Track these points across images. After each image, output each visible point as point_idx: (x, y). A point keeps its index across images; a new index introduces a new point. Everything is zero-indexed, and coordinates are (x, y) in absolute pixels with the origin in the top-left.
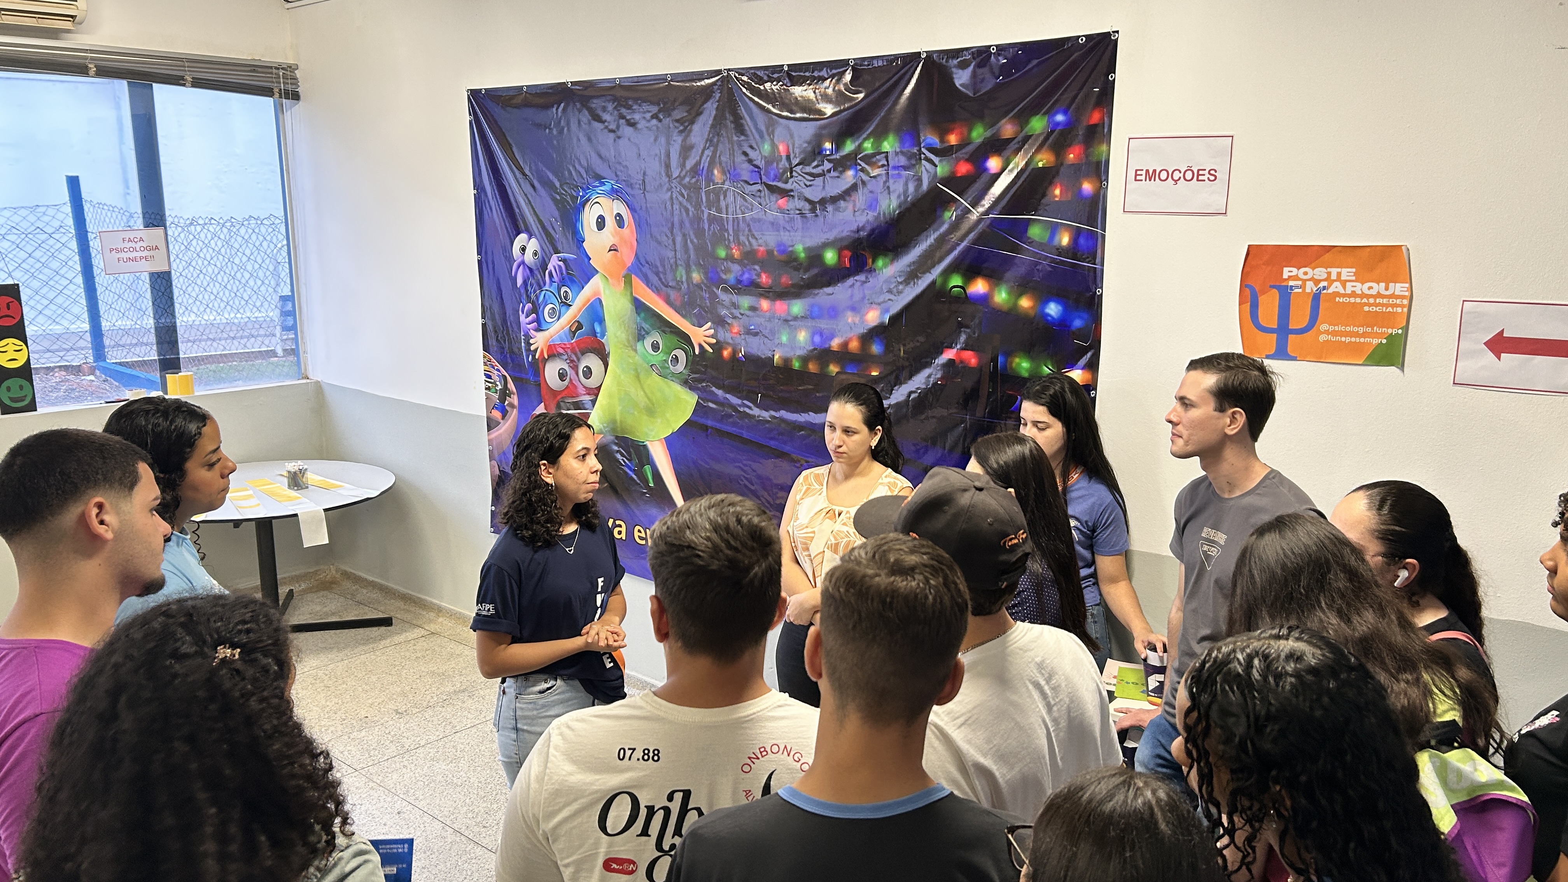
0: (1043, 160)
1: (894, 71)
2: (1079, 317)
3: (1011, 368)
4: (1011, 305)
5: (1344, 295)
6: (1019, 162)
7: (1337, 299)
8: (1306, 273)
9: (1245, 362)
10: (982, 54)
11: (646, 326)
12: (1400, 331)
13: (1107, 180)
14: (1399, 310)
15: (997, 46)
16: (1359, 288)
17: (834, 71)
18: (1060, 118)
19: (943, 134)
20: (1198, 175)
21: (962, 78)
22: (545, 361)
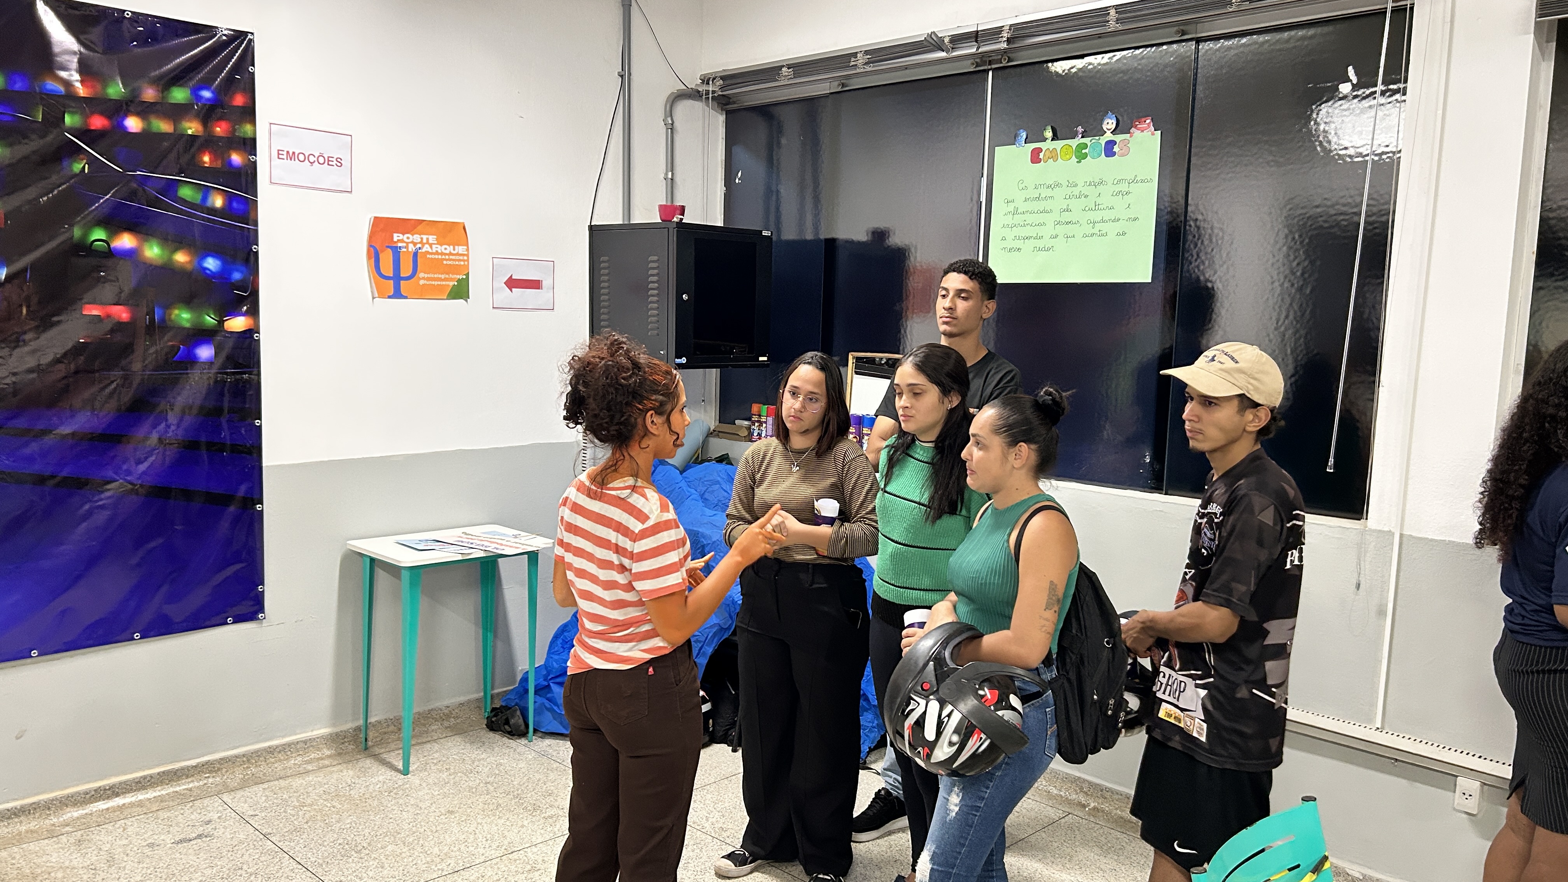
0: (192, 128)
2: (237, 271)
3: (170, 320)
4: (166, 258)
5: (431, 254)
10: (115, 16)
12: (464, 277)
13: (256, 155)
14: (462, 263)
15: (130, 12)
16: (440, 249)
18: (205, 94)
20: (329, 161)
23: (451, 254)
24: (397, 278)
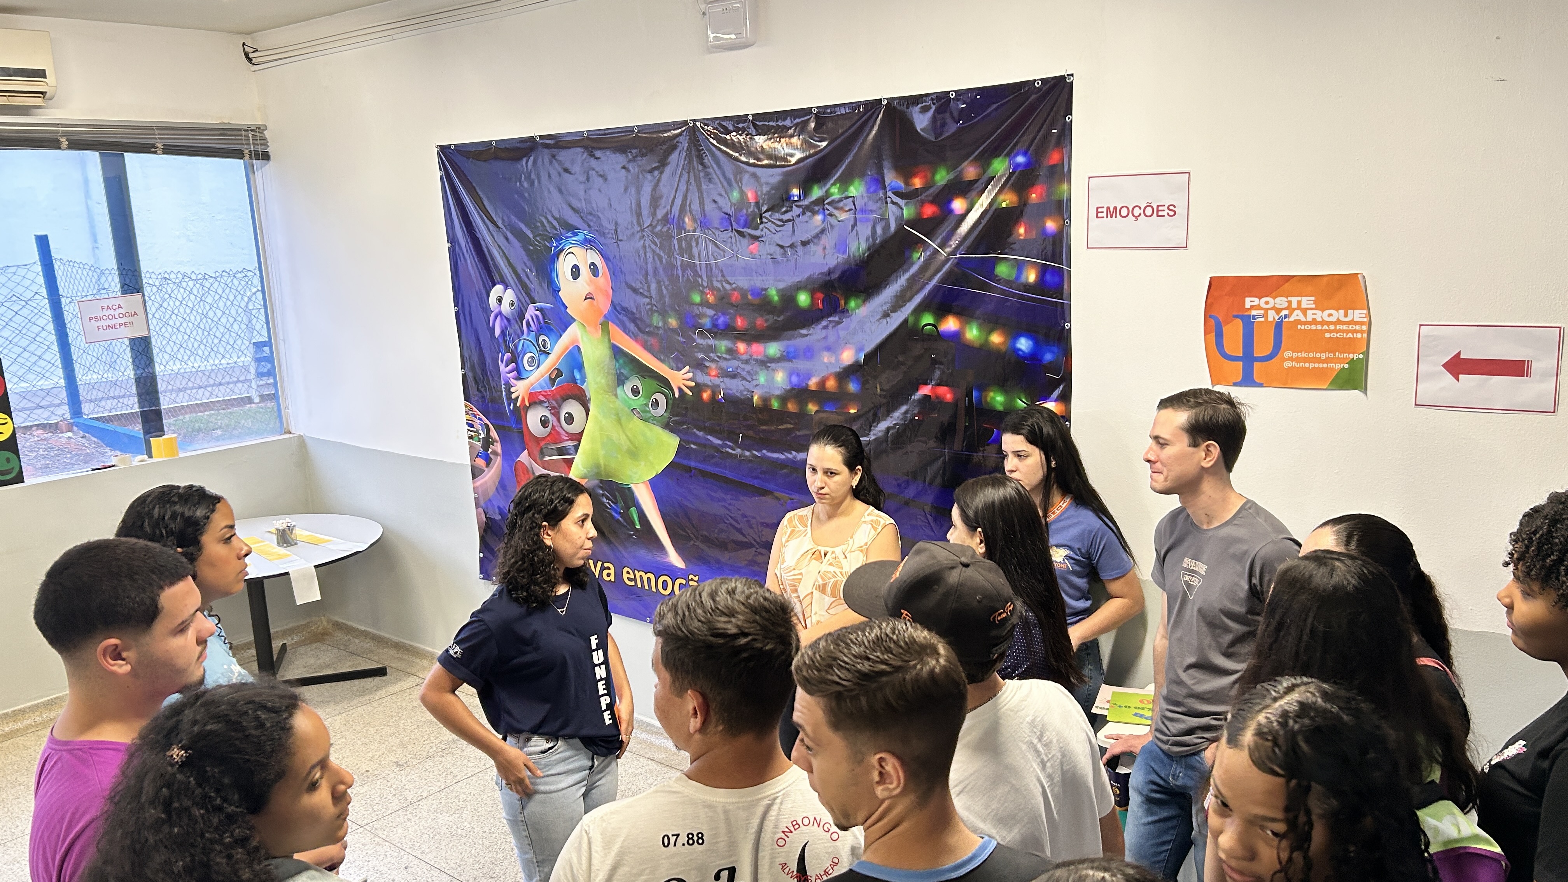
0: (1007, 200)
1: (857, 117)
2: (1050, 351)
3: (986, 401)
4: (982, 341)
5: (1306, 323)
6: (983, 202)
7: (1299, 327)
8: (1267, 303)
9: (1213, 397)
10: (942, 100)
11: (625, 372)
12: (1361, 356)
13: (1069, 218)
14: (1359, 336)
15: (954, 91)
16: (1319, 315)
17: (798, 120)
18: (1020, 159)
19: (907, 176)
20: (1158, 211)
21: (921, 121)
22: (527, 409)
23: (1339, 322)
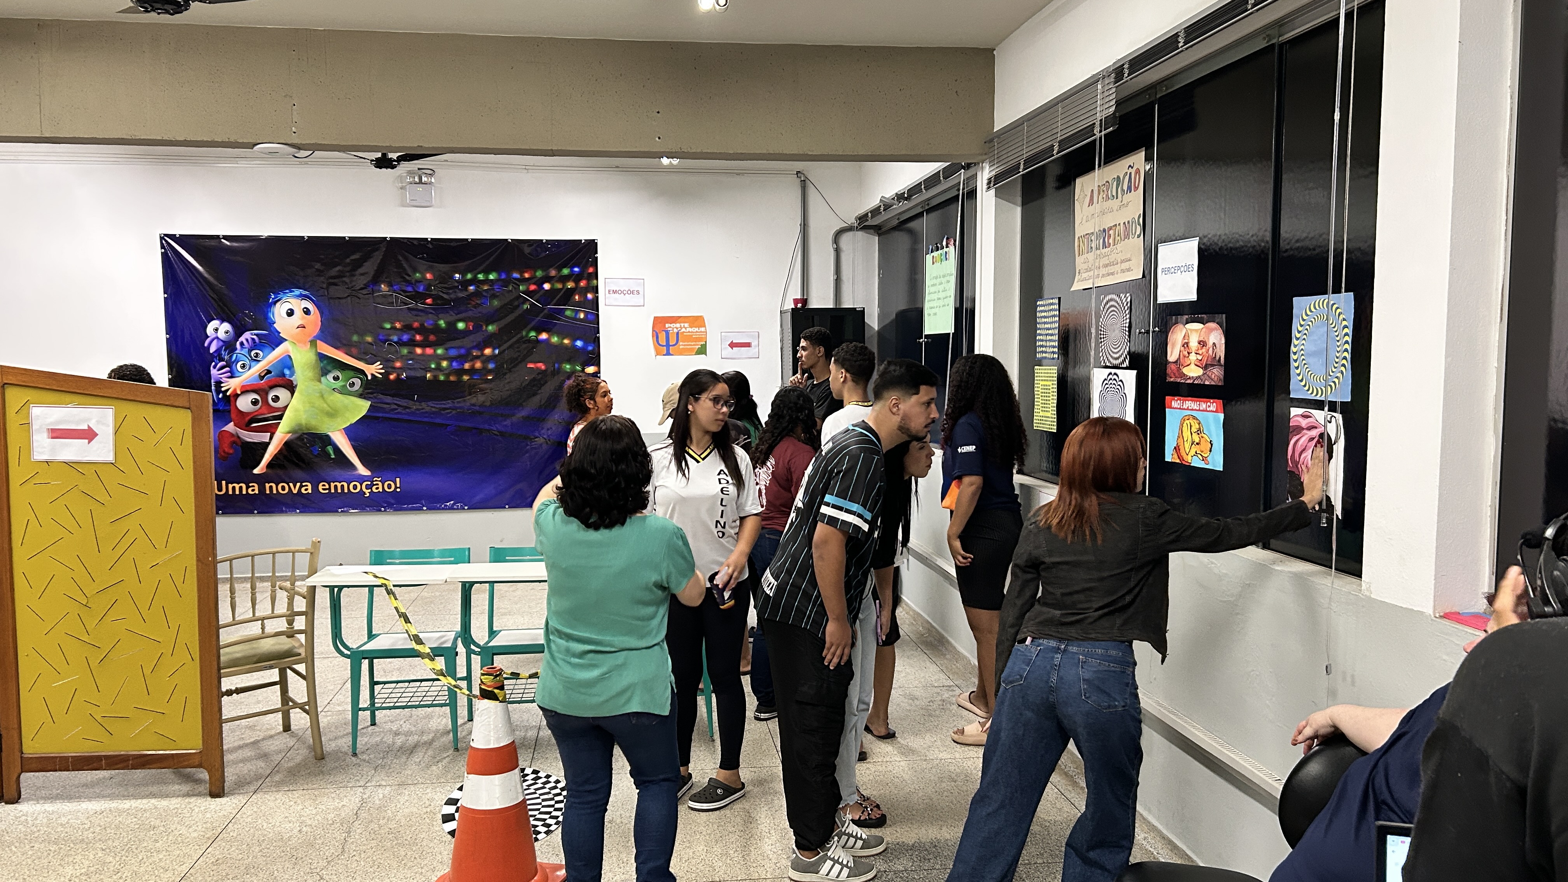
0: (570, 285)
2: (591, 346)
3: (562, 369)
4: (560, 342)
5: (686, 332)
7: (684, 334)
8: (673, 326)
10: (539, 242)
12: (704, 343)
13: (598, 293)
14: (703, 336)
15: (547, 240)
16: (690, 330)
17: (459, 244)
18: (575, 269)
19: (521, 273)
20: (633, 292)
21: (528, 250)
23: (697, 332)
24: (668, 345)
